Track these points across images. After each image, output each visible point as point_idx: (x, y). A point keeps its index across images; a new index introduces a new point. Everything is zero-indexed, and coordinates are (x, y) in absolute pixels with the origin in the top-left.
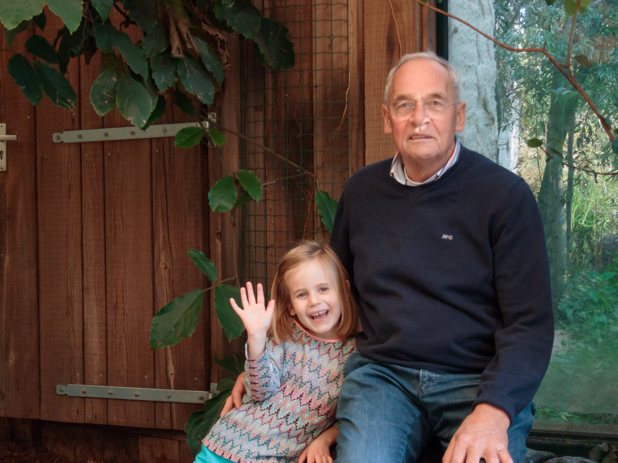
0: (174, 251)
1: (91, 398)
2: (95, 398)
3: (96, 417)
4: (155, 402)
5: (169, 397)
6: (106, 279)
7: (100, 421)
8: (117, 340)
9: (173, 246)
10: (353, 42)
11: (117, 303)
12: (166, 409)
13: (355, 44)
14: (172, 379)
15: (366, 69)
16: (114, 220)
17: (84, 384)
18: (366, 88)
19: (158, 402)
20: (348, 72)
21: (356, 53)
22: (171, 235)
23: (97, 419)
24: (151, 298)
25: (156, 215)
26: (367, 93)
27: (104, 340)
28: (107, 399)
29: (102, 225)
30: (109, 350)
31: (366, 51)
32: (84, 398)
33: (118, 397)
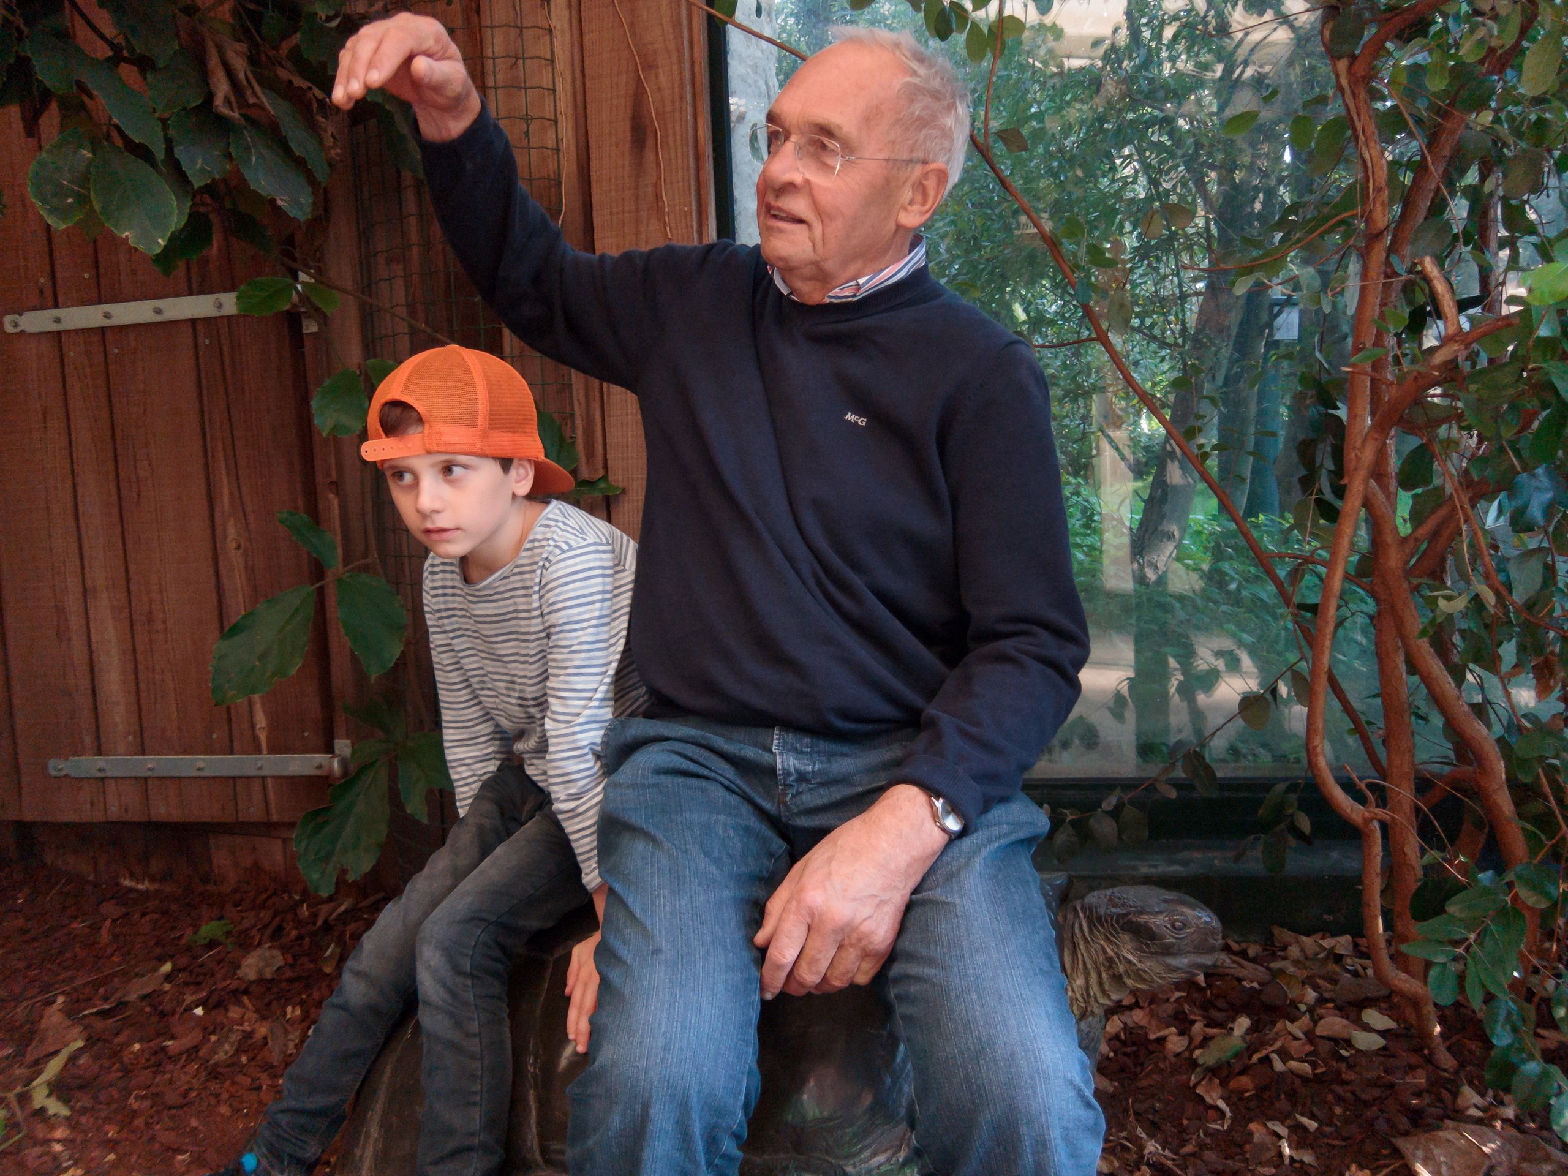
0: (251, 518)
1: (116, 778)
2: (123, 778)
3: (126, 810)
4: (234, 778)
5: (260, 768)
6: (127, 570)
7: (134, 816)
8: (157, 677)
9: (249, 508)
10: (567, 130)
11: (150, 613)
12: (256, 787)
13: (570, 133)
14: (263, 737)
15: (594, 178)
16: (136, 468)
17: (101, 755)
18: (594, 213)
19: (240, 777)
20: (559, 184)
21: (573, 148)
22: (244, 489)
23: (130, 814)
24: (215, 602)
25: (213, 456)
26: (597, 221)
27: (132, 677)
28: (146, 779)
29: (112, 476)
30: (144, 695)
31: (593, 144)
32: (103, 779)
33: (164, 774)
